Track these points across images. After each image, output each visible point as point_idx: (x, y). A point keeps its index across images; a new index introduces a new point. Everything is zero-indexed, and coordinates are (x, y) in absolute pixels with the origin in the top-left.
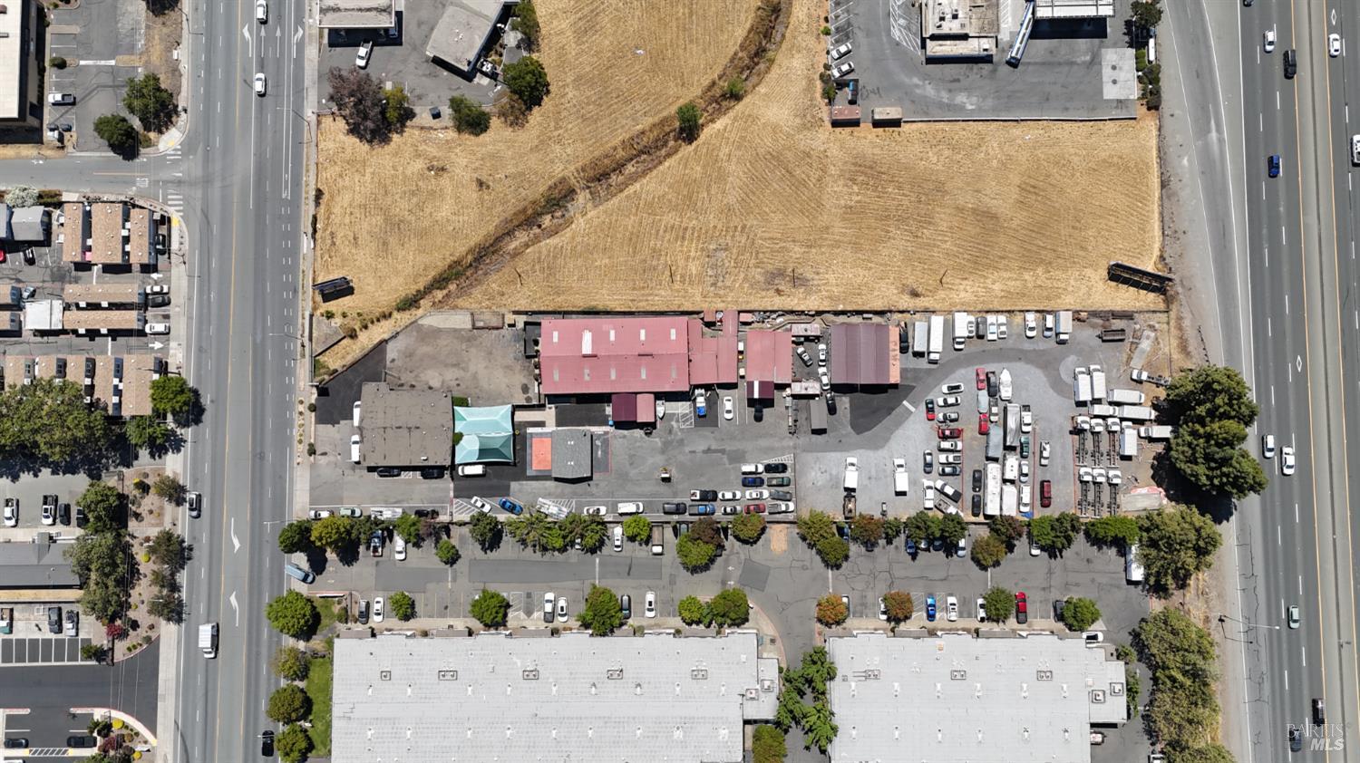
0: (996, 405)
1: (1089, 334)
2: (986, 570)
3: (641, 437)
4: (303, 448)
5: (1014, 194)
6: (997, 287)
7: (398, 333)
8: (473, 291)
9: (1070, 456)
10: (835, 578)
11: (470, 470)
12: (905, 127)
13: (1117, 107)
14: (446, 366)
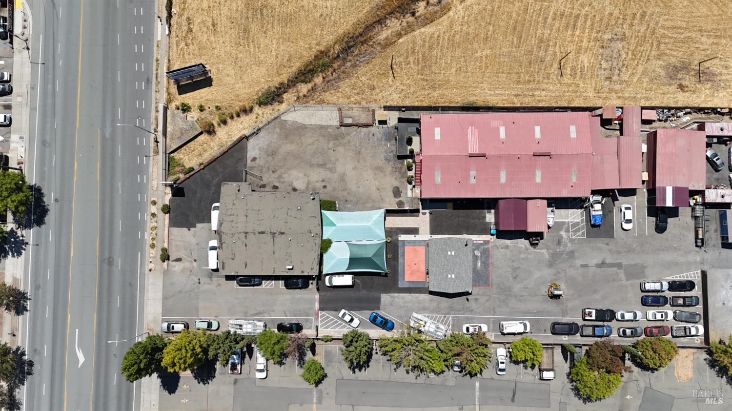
3: (527, 249)
4: (155, 253)
7: (259, 130)
8: (341, 84)
11: (338, 281)
14: (312, 166)
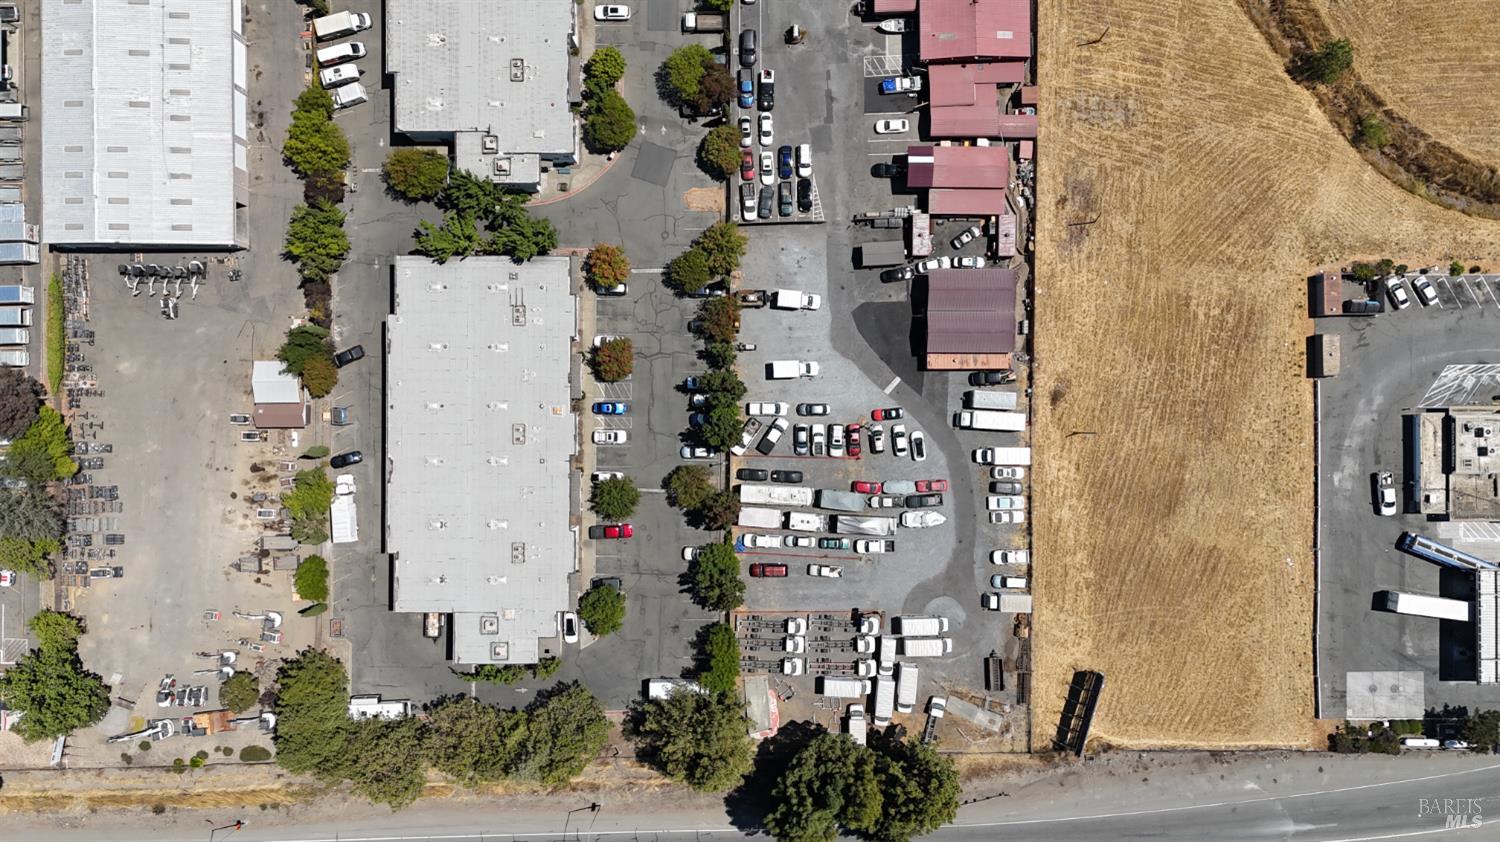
0: (895, 505)
1: (995, 639)
2: (663, 487)
5: (1204, 541)
6: (1066, 514)
9: (823, 607)
10: (651, 277)
12: (1306, 384)
13: (1334, 690)
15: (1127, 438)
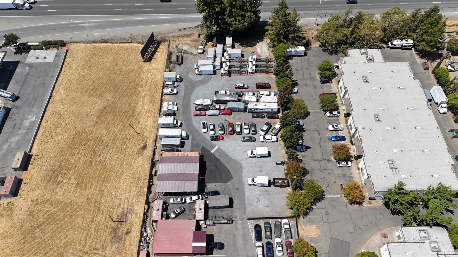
0: (215, 106)
1: (179, 68)
2: (309, 112)
10: (330, 193)
12: (34, 152)
13: (59, 57)
15: (117, 132)
